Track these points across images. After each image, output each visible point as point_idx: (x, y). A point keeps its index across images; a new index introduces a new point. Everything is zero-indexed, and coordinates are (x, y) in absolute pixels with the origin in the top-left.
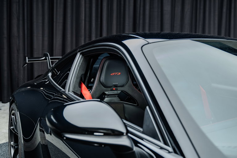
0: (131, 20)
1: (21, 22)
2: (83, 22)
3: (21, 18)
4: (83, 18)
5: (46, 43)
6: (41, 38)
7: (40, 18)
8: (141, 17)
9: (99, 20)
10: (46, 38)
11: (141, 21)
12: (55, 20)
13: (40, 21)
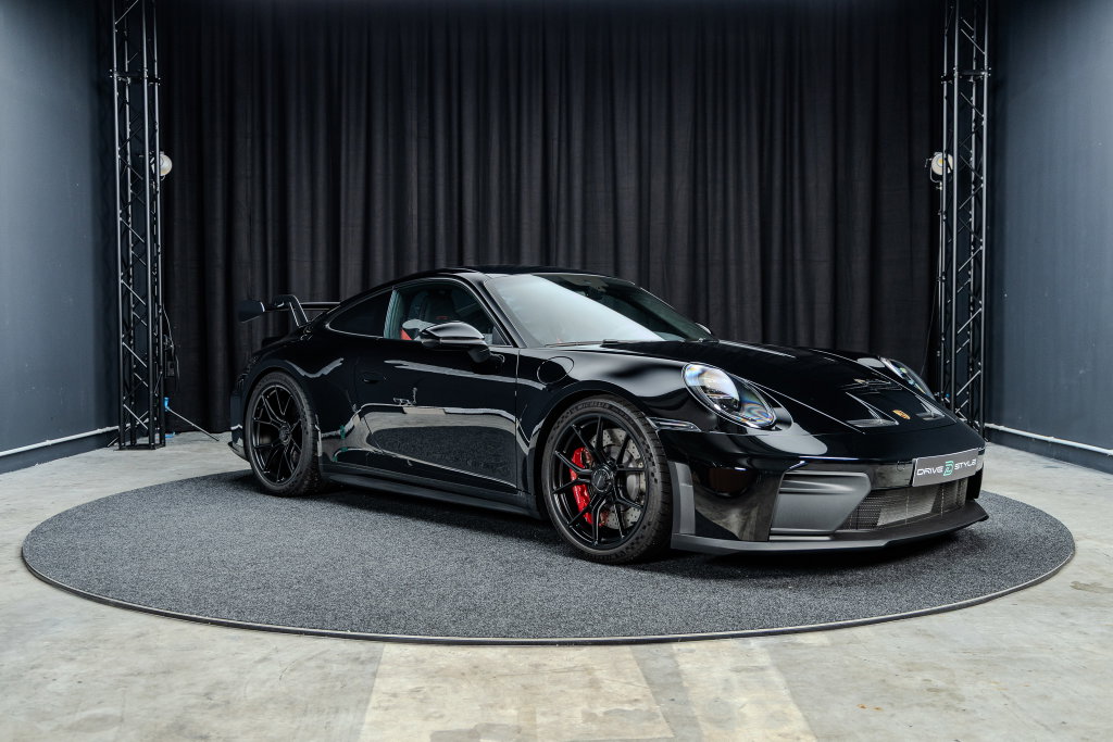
0: (537, 214)
1: (257, 227)
2: (415, 222)
3: (257, 216)
4: (415, 212)
5: (321, 277)
6: (307, 265)
7: (306, 215)
8: (563, 206)
9: (456, 216)
10: (321, 265)
11: (563, 218)
12: (343, 220)
13: (306, 223)
